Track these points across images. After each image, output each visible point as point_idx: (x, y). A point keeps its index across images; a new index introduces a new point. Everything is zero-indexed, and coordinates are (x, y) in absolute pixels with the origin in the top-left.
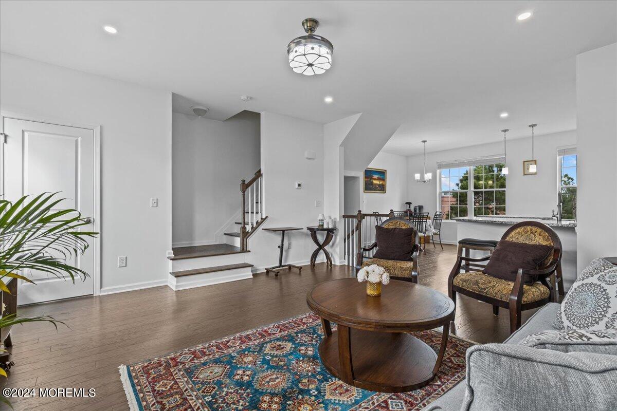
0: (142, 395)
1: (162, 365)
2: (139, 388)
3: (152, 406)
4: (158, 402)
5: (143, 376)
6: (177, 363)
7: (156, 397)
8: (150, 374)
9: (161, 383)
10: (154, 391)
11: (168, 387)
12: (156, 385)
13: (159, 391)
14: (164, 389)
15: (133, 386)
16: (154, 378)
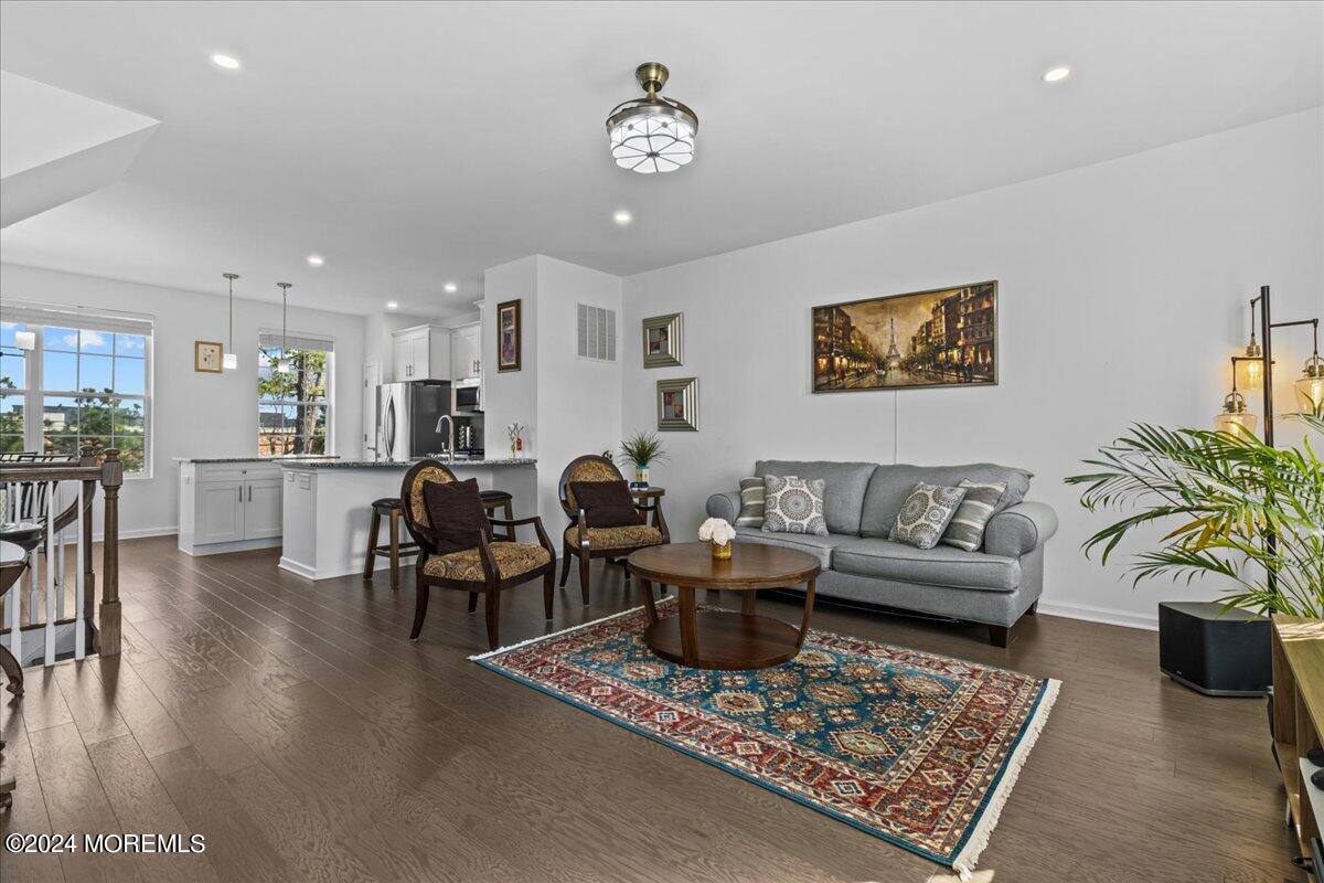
0: (982, 789)
1: (896, 810)
2: (974, 802)
3: (983, 768)
4: (972, 766)
5: (948, 817)
6: (870, 793)
7: (967, 774)
8: (934, 810)
9: (938, 783)
10: (960, 782)
11: (937, 771)
12: (948, 786)
13: (954, 777)
14: (945, 773)
15: (979, 813)
16: (937, 799)
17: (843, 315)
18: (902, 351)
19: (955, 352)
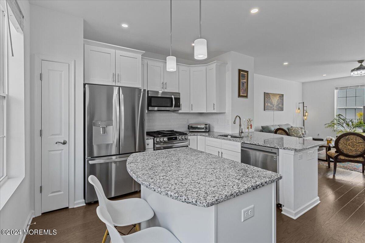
17: (269, 95)
18: (276, 104)
19: (280, 105)
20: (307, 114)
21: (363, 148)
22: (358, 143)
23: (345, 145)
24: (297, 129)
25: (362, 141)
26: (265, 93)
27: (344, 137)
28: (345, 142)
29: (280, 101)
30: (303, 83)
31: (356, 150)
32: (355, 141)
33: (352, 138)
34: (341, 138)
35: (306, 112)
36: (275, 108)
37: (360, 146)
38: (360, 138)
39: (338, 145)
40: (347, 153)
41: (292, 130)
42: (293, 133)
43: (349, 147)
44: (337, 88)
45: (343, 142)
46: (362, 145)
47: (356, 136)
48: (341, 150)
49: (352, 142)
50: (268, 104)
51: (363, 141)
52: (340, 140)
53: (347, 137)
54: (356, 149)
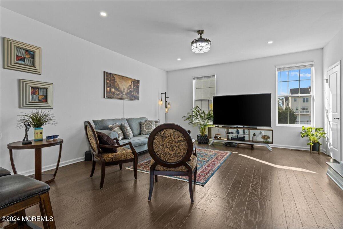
17: (113, 77)
18: (126, 90)
19: (134, 93)
20: (169, 106)
21: (184, 150)
22: (177, 143)
23: (161, 147)
24: (150, 123)
25: (182, 139)
26: (105, 72)
27: (159, 133)
28: (161, 142)
29: (134, 87)
30: (167, 72)
31: (176, 155)
32: (173, 139)
33: (169, 134)
34: (155, 135)
35: (169, 104)
36: (124, 96)
37: (181, 147)
38: (179, 132)
39: (153, 147)
40: (166, 160)
41: (144, 125)
42: (145, 129)
43: (166, 149)
44: (194, 79)
45: (159, 142)
46: (182, 145)
47: (174, 130)
48: (158, 156)
49: (170, 141)
50: (110, 89)
51: (184, 138)
52: (154, 139)
53: (162, 133)
54: (175, 153)
